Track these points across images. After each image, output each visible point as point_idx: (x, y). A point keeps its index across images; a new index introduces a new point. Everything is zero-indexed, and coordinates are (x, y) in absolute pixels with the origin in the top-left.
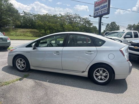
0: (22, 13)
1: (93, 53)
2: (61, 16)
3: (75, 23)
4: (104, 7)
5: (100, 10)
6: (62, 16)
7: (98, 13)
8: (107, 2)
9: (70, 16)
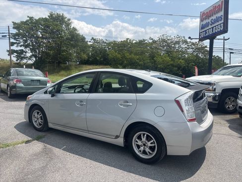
0: (90, 42)
1: (131, 104)
2: (152, 41)
3: (176, 52)
4: (217, 20)
5: (210, 27)
6: (154, 42)
7: (206, 33)
8: (221, 10)
9: (168, 40)
